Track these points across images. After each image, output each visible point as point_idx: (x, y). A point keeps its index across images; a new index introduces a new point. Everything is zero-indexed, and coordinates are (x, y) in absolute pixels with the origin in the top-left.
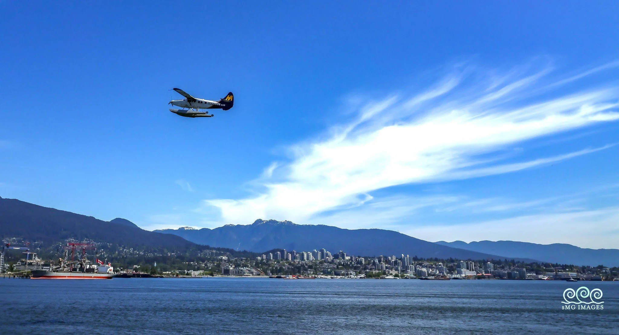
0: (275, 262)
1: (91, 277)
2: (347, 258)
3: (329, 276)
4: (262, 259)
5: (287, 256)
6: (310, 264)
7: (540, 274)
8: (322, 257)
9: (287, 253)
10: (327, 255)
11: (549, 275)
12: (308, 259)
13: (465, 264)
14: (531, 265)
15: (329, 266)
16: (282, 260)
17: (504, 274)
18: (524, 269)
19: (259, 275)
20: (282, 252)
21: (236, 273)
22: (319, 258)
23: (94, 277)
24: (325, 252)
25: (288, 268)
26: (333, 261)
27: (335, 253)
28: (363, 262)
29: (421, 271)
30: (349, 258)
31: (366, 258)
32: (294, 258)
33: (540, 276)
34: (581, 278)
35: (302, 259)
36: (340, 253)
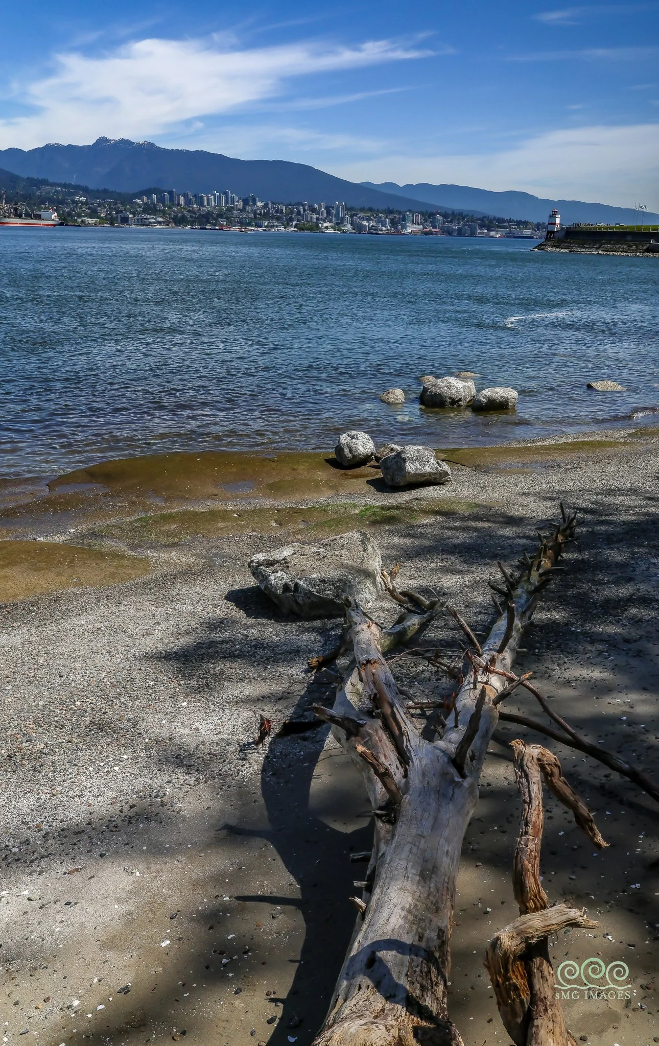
0: (164, 207)
1: (40, 224)
2: (260, 204)
5: (179, 199)
7: (492, 231)
9: (178, 195)
11: (501, 232)
12: (208, 204)
13: (411, 217)
14: (482, 219)
17: (453, 230)
18: (477, 225)
19: (168, 225)
20: (171, 193)
21: (138, 222)
22: (223, 203)
23: (43, 225)
27: (244, 197)
28: (284, 211)
29: (361, 224)
30: (262, 204)
31: (287, 206)
32: (188, 202)
33: (492, 234)
34: (535, 237)
35: (201, 204)
36: (250, 197)
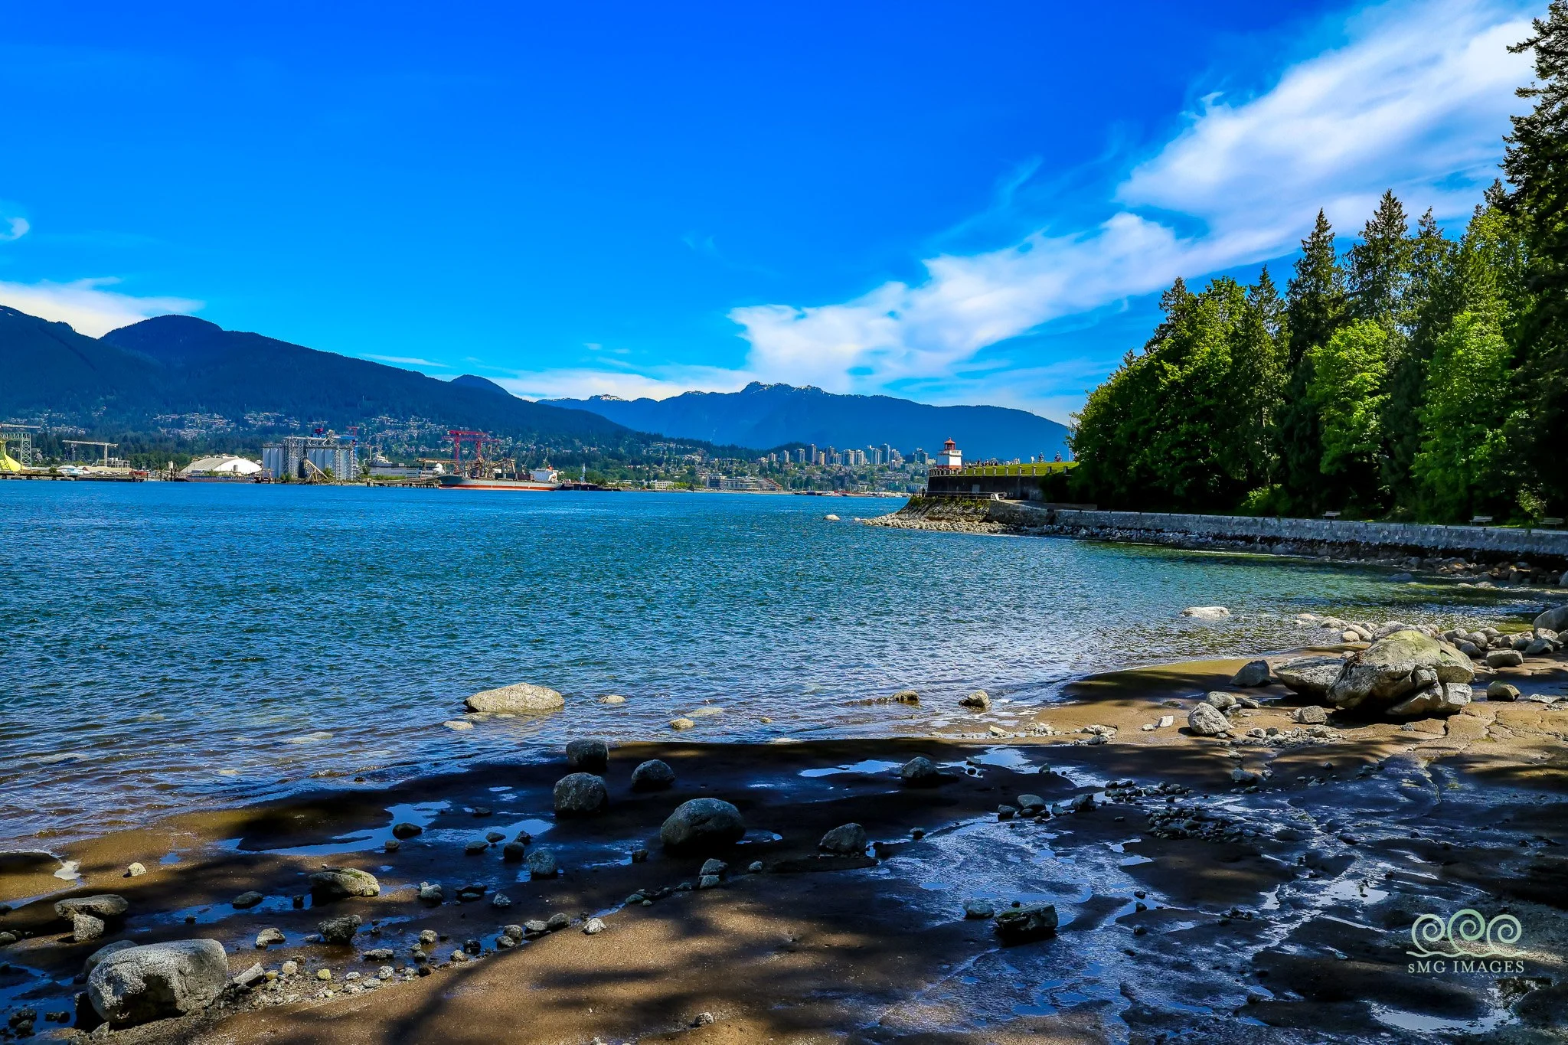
0: (795, 466)
1: (521, 487)
3: (899, 494)
4: (771, 463)
5: (818, 456)
6: (862, 472)
8: (884, 460)
9: (818, 450)
10: (892, 456)
12: (857, 461)
15: (896, 476)
16: (807, 464)
19: (774, 490)
20: (808, 448)
22: (878, 461)
23: (529, 487)
24: (889, 450)
25: (822, 479)
26: (903, 467)
27: (908, 453)
32: (830, 460)
35: (846, 462)
36: (916, 452)
